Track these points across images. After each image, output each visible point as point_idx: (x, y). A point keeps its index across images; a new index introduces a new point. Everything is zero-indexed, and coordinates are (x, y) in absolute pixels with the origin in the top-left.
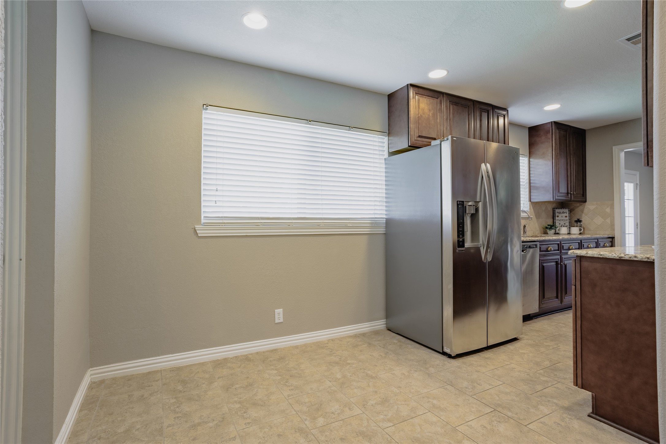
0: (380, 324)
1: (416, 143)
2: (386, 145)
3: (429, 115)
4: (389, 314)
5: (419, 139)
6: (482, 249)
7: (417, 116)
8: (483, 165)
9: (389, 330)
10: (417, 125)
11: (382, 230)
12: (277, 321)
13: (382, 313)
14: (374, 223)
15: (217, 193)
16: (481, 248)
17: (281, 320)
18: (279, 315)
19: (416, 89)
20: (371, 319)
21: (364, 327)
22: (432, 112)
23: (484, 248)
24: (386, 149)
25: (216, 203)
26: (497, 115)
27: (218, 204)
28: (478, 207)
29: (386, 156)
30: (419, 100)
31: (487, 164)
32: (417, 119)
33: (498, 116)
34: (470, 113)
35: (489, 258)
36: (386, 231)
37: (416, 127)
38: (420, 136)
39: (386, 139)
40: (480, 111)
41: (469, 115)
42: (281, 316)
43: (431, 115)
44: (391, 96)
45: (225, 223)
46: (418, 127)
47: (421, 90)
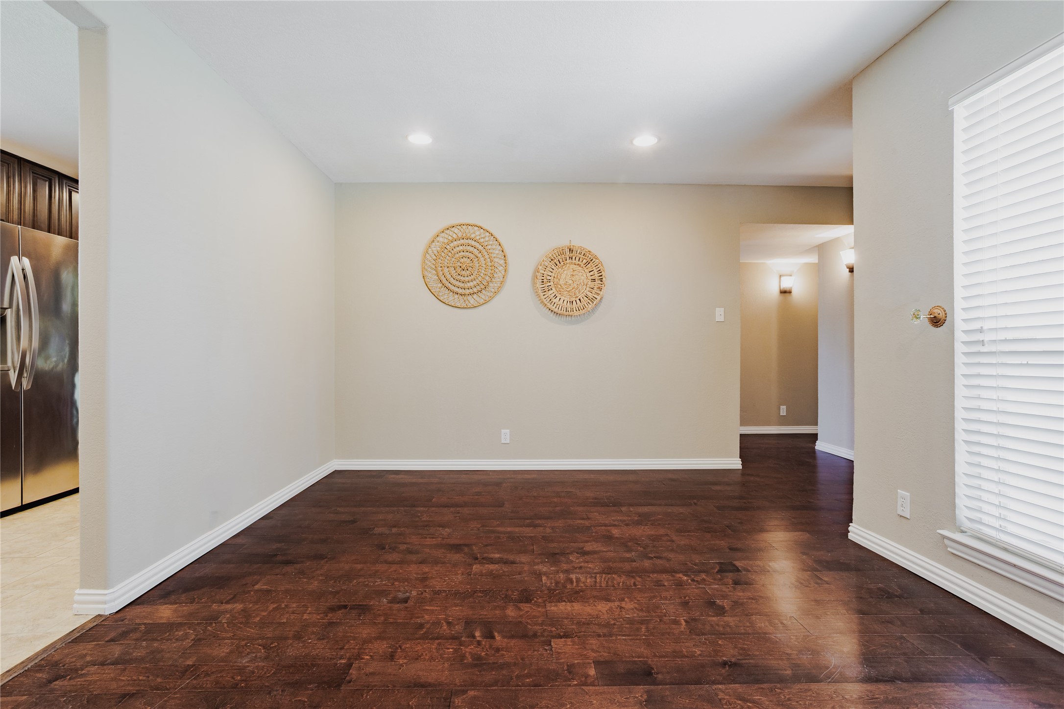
6: (11, 373)
8: (14, 260)
16: (9, 371)
23: (15, 372)
26: (69, 189)
28: (6, 315)
31: (23, 257)
33: (71, 192)
34: (12, 176)
35: (26, 384)
40: (33, 176)
41: (8, 178)
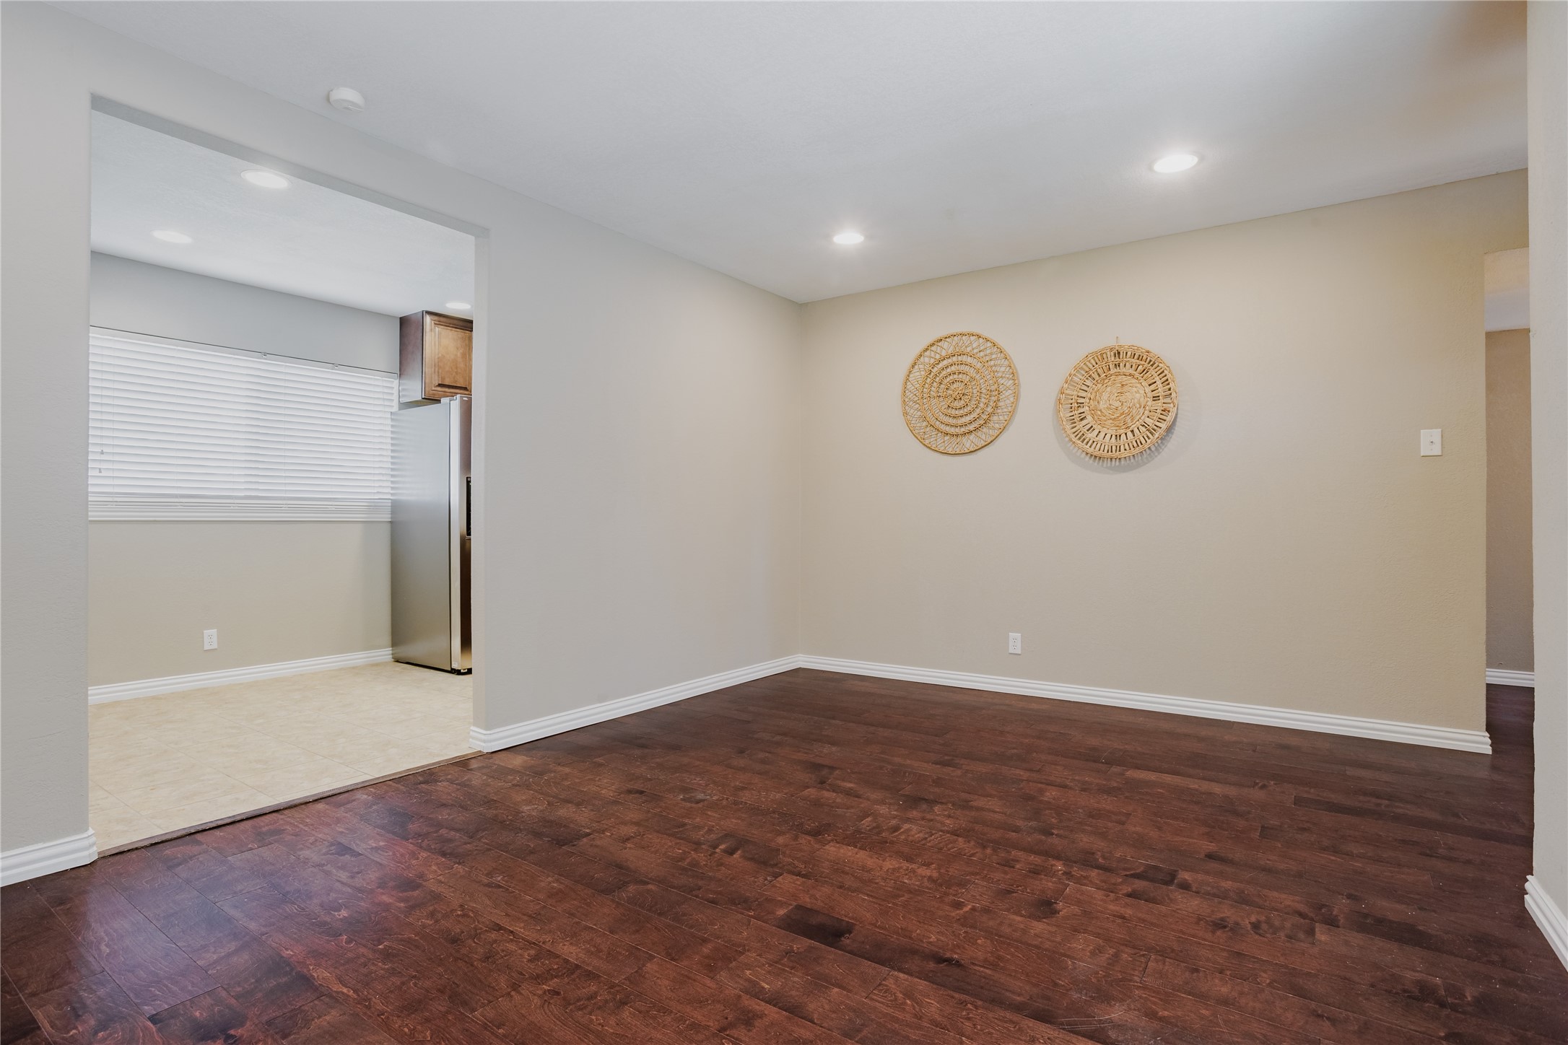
0: (385, 654)
1: (434, 394)
2: (395, 392)
3: (456, 355)
4: (397, 637)
5: (439, 389)
7: (437, 357)
9: (397, 661)
10: (437, 369)
11: (387, 517)
12: (206, 647)
13: (387, 638)
14: (373, 507)
15: (103, 457)
17: (215, 646)
18: (211, 638)
19: (436, 318)
20: (368, 647)
21: (359, 658)
22: (461, 351)
24: (395, 397)
25: (100, 472)
27: (103, 474)
29: (395, 409)
30: (440, 333)
32: (436, 361)
36: (391, 518)
37: (435, 372)
38: (440, 385)
39: (397, 381)
42: (215, 639)
43: (459, 354)
44: (404, 322)
45: (117, 502)
46: (438, 372)
47: (442, 319)
